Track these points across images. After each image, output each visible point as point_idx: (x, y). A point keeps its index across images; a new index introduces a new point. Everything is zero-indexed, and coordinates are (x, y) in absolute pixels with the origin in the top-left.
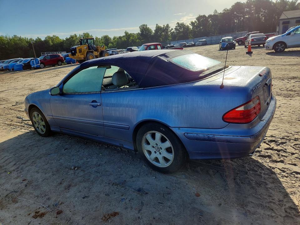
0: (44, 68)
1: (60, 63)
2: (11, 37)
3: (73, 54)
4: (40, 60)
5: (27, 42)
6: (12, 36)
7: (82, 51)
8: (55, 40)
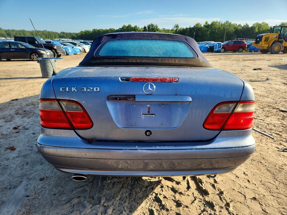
0: (223, 52)
1: (241, 50)
2: (223, 23)
3: (257, 42)
4: (223, 45)
5: (235, 28)
6: (225, 22)
7: (270, 39)
8: (262, 27)
